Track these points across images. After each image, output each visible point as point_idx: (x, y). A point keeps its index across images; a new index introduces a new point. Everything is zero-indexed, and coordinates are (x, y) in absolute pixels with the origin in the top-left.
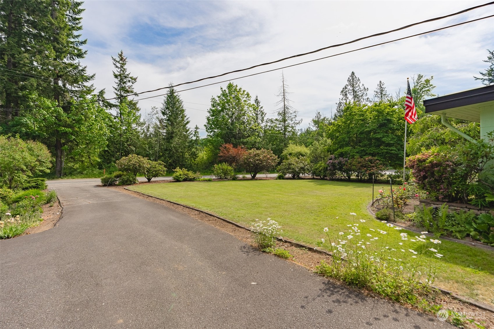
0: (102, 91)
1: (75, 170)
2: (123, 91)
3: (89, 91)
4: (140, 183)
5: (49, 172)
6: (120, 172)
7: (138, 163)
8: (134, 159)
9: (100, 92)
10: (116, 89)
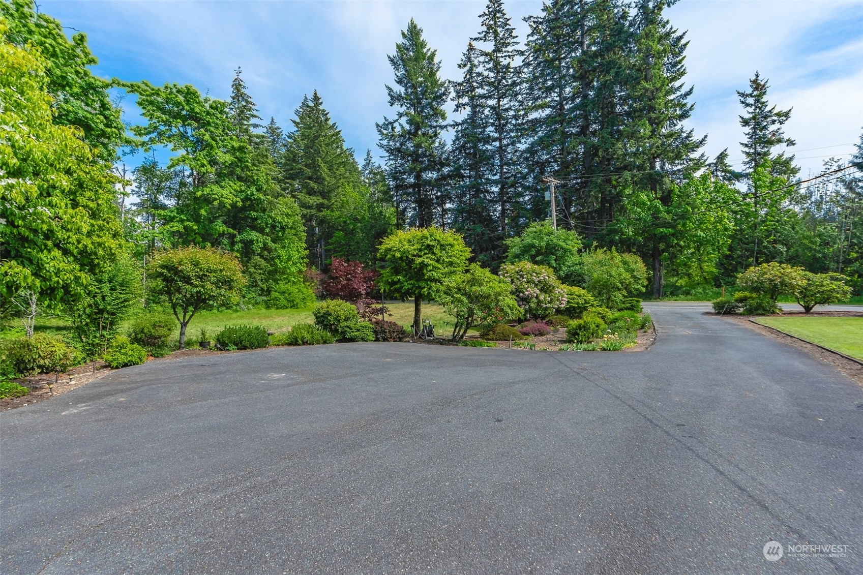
0: (721, 154)
1: (678, 288)
2: (760, 146)
3: (698, 164)
4: (785, 314)
5: (644, 291)
6: (747, 294)
7: (780, 277)
8: (773, 270)
9: (718, 158)
10: (746, 145)
